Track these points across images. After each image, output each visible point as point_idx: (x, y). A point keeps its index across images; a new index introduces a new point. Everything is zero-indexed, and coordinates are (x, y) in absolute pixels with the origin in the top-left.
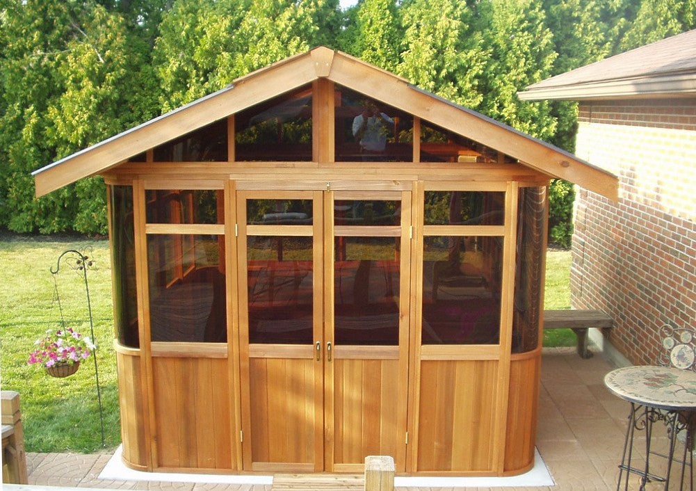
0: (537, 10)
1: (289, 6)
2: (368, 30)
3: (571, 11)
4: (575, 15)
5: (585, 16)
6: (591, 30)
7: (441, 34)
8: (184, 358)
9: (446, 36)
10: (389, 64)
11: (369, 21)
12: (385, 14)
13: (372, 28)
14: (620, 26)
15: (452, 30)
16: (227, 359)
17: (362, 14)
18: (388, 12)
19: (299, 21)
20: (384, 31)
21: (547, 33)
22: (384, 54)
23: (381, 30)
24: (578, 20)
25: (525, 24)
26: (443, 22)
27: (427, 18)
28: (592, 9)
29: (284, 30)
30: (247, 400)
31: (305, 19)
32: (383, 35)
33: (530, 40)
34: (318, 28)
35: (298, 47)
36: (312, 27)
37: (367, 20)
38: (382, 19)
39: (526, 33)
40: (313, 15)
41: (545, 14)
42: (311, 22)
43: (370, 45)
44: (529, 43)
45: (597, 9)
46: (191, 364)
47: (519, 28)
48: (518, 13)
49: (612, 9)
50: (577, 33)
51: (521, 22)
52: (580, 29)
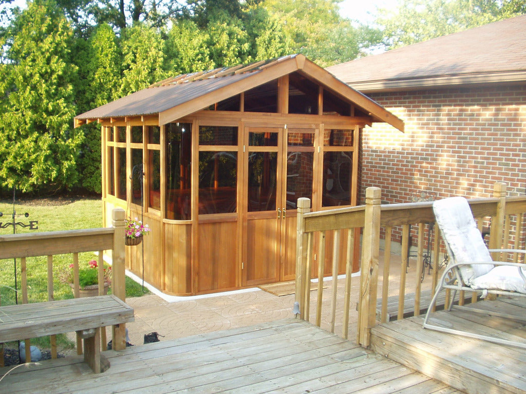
0: (204, 48)
1: (50, 34)
2: (101, 55)
3: (222, 49)
4: (224, 52)
5: (230, 54)
6: (233, 62)
7: (152, 60)
8: (214, 223)
9: (155, 61)
10: (115, 78)
11: (100, 48)
12: (112, 45)
13: (103, 53)
14: (248, 61)
15: (159, 58)
16: (236, 222)
17: (94, 43)
18: (113, 43)
19: (58, 44)
20: (112, 55)
21: (211, 62)
22: (112, 71)
23: (110, 55)
24: (226, 56)
25: (200, 57)
26: (153, 52)
27: (142, 49)
28: (234, 50)
29: (48, 51)
30: (246, 245)
31: (61, 44)
32: (111, 59)
33: (203, 66)
34: (70, 51)
35: (57, 63)
36: (66, 50)
37: (99, 48)
38: (110, 48)
39: (200, 62)
40: (66, 41)
41: (209, 51)
42: (66, 46)
43: (102, 65)
44: (203, 68)
45: (237, 49)
46: (217, 226)
47: (196, 58)
48: (195, 50)
49: (244, 50)
50: (225, 64)
51: (197, 55)
52: (228, 62)
